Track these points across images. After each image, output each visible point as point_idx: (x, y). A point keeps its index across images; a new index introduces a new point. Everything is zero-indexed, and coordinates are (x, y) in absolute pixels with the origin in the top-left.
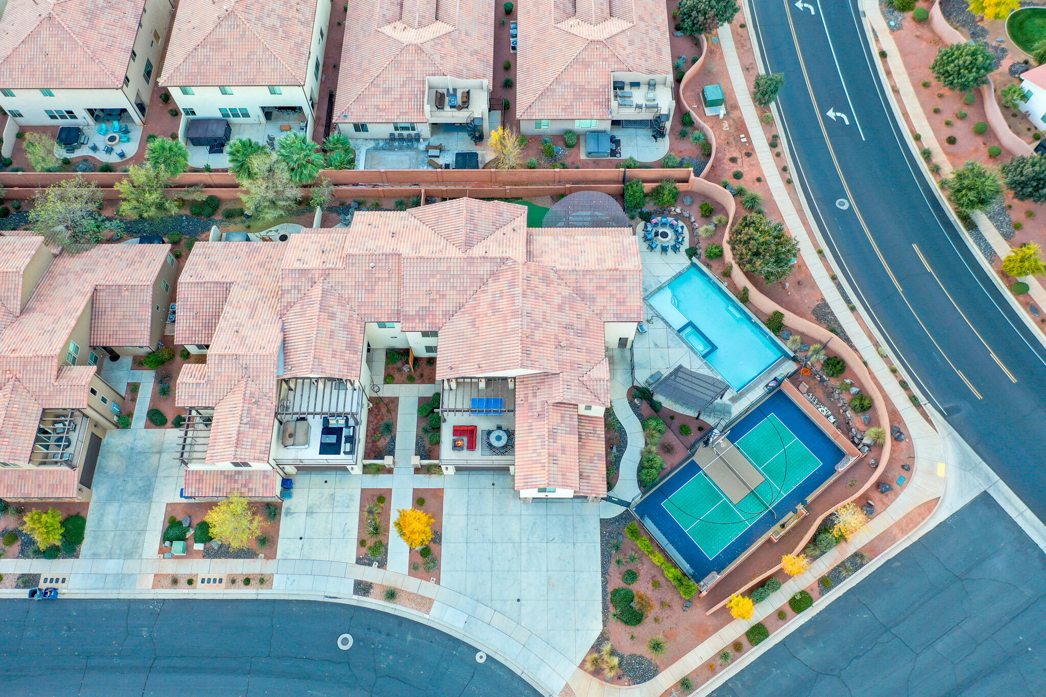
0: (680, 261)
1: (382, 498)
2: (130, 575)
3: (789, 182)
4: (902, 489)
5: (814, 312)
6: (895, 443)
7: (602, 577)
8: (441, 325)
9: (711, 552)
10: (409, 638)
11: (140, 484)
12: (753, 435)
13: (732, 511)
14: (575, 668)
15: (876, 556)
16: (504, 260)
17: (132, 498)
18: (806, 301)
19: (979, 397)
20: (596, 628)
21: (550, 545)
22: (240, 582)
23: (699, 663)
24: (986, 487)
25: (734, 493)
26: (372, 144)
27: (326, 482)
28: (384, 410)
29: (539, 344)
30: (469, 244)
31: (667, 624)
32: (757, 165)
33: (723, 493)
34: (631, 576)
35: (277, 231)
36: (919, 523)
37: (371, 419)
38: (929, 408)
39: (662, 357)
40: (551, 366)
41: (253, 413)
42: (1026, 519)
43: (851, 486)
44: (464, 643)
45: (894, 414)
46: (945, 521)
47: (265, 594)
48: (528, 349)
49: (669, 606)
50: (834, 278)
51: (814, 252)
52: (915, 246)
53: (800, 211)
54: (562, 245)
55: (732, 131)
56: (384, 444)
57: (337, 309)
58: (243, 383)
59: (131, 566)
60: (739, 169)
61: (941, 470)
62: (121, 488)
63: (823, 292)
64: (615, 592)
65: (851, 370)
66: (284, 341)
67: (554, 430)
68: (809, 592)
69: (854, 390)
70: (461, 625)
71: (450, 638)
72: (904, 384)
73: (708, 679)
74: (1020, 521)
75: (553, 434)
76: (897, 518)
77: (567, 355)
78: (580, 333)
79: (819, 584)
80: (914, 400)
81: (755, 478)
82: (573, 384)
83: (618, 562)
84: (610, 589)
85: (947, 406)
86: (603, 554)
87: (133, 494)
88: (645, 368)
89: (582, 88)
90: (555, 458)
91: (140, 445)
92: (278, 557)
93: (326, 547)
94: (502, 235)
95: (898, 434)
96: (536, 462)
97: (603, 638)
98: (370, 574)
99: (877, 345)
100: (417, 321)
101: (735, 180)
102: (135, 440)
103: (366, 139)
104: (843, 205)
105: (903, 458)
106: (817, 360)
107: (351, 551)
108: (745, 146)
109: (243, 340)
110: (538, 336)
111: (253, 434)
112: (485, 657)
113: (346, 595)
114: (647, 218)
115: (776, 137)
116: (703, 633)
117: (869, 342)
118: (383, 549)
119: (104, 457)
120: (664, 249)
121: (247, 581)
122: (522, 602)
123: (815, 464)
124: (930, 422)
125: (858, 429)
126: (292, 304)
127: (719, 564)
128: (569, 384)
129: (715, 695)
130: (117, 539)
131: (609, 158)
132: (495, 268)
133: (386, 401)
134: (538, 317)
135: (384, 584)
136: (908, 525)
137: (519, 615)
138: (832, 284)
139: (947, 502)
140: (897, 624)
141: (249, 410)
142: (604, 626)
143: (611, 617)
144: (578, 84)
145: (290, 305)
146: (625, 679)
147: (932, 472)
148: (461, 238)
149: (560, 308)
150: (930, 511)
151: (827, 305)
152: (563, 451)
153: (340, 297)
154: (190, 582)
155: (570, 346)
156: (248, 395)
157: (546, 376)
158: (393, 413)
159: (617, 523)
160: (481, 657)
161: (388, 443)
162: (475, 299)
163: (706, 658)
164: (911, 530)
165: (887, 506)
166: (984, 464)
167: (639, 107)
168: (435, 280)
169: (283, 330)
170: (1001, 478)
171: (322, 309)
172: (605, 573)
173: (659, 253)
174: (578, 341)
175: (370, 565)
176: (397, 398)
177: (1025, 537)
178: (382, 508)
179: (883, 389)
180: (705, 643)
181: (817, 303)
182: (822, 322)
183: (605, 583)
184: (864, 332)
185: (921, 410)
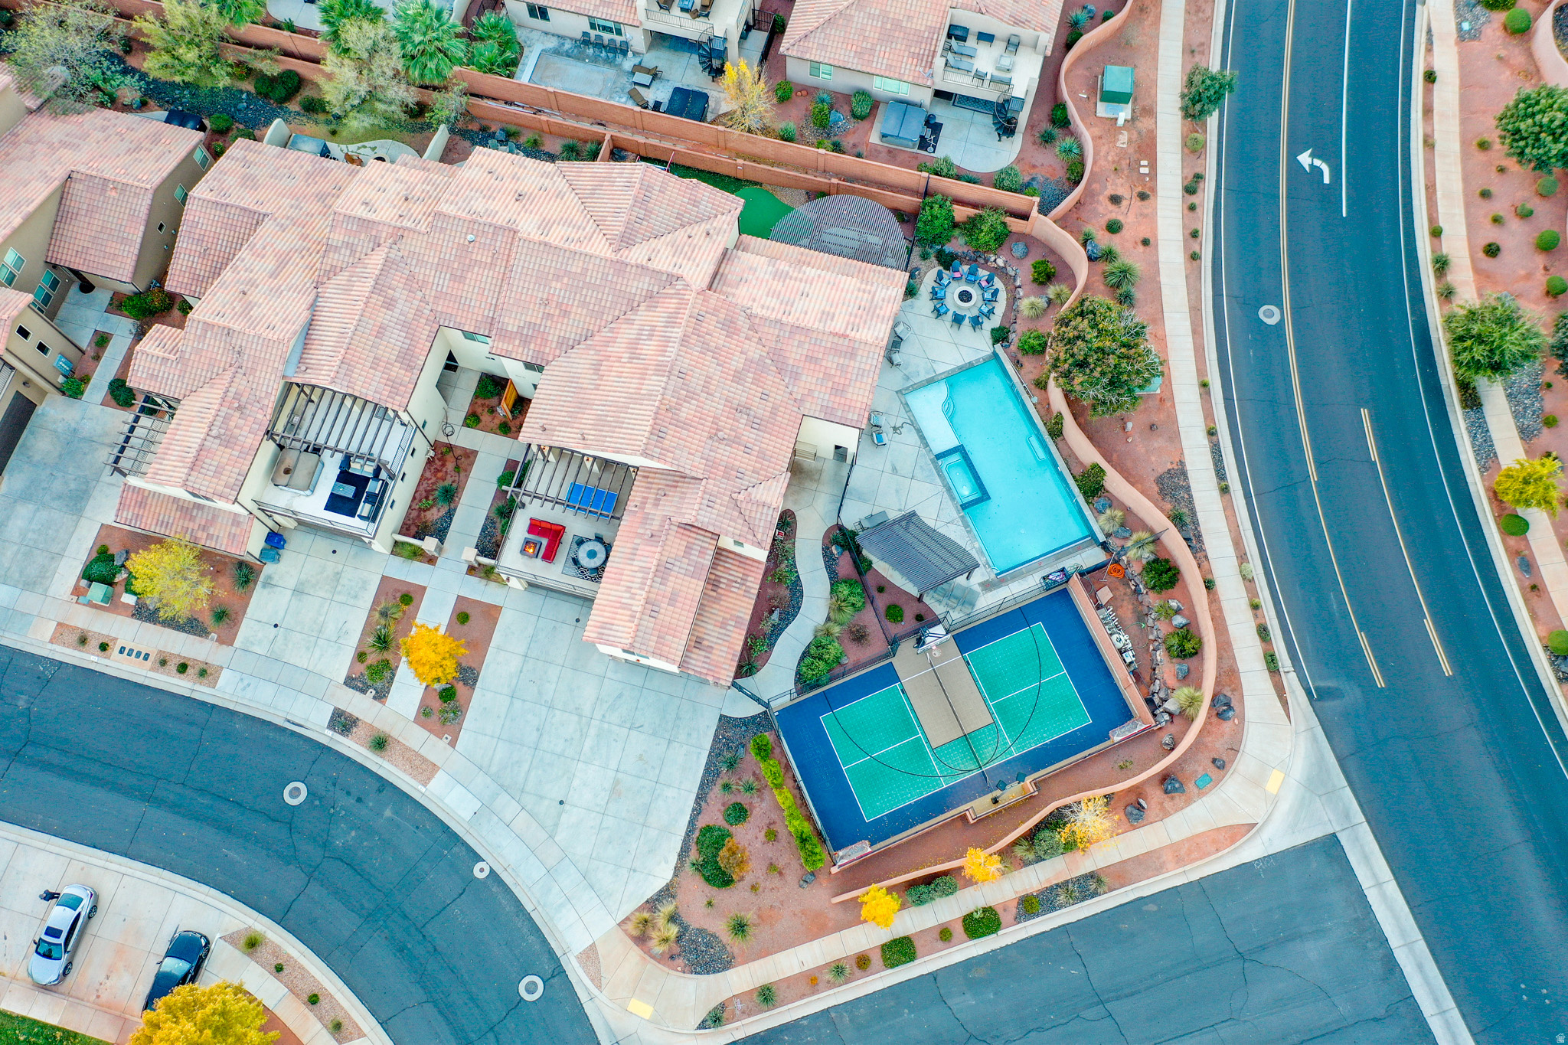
0: (979, 344)
1: (408, 597)
2: (24, 614)
3: (1195, 257)
4: (1202, 794)
5: (1159, 480)
6: (1214, 720)
7: (696, 802)
8: (550, 359)
9: (873, 809)
10: (388, 813)
11: (73, 486)
12: (997, 650)
13: (923, 755)
14: (612, 924)
15: (1123, 886)
16: (672, 279)
17: (56, 504)
18: (1153, 459)
19: (1380, 683)
20: (664, 875)
21: (633, 733)
22: (172, 666)
23: (797, 970)
24: (1337, 828)
25: (938, 730)
26: (552, 43)
27: (334, 552)
28: (450, 466)
29: (685, 425)
30: (627, 240)
31: (767, 899)
32: (1151, 218)
33: (920, 725)
34: (739, 813)
35: (373, 149)
36: (1209, 854)
37: (428, 474)
38: (1291, 681)
39: (897, 491)
40: (692, 465)
41: (232, 424)
42: (1384, 896)
43: (1121, 768)
44: (464, 843)
45: (1229, 675)
46: (1251, 863)
47: (202, 692)
48: (663, 429)
49: (780, 873)
50: (1212, 433)
51: (1195, 382)
52: (1365, 413)
53: (1195, 310)
54: (778, 275)
55: (1131, 151)
56: (436, 517)
57: (400, 294)
58: (229, 373)
59: (30, 601)
60: (1121, 218)
61: (1274, 782)
62: (44, 484)
63: (1186, 452)
64: (708, 829)
65: (1185, 588)
66: (310, 325)
67: (668, 566)
68: (1000, 912)
69: (1179, 620)
70: (467, 815)
71: (446, 829)
72: (1263, 632)
73: (803, 996)
74: (1372, 896)
75: (663, 570)
76: (1176, 838)
77: (724, 453)
78: (756, 424)
79: (1019, 904)
80: (1271, 660)
81: (977, 714)
82: (719, 501)
83: (726, 787)
84: (701, 823)
85: (1322, 684)
86: (707, 770)
87: (59, 497)
88: (865, 501)
89: (897, 25)
90: (655, 608)
91: (88, 428)
92: (237, 644)
93: (308, 648)
94: (686, 237)
95: (1223, 707)
96: (625, 606)
97: (667, 893)
98: (360, 705)
99: (1242, 558)
100: (517, 342)
101: (1107, 234)
102: (83, 418)
103: (546, 33)
104: (1270, 315)
105: (1218, 745)
106: (1137, 557)
107: (341, 664)
108: (1144, 180)
109: (249, 307)
110: (686, 412)
111: (222, 455)
112: (487, 872)
113: (316, 725)
114: (947, 261)
115: (1199, 177)
116: (818, 928)
117: (1230, 550)
118: (387, 674)
119: (32, 433)
120: (958, 320)
121: (183, 668)
122: (566, 807)
123: (1081, 719)
124: (1285, 704)
125: (1165, 683)
126: (338, 270)
127: (878, 831)
128: (712, 499)
129: (805, 1022)
130: (19, 556)
131: (915, 150)
132: (656, 289)
133: (458, 453)
134: (696, 381)
135: (376, 725)
136: (1190, 852)
137: (556, 825)
138: (1204, 441)
139: (1266, 835)
140: (1118, 998)
141: (227, 418)
142: (676, 875)
143: (688, 866)
144: (891, 16)
145: (334, 271)
146: (680, 961)
147: (1257, 782)
148: (618, 227)
149: (738, 377)
150: (1233, 842)
151: (1184, 474)
152: (672, 600)
153: (412, 277)
154: (104, 647)
155: (734, 441)
156: (231, 395)
157: (679, 479)
158: (462, 474)
159: (744, 728)
160: (482, 870)
161: (441, 518)
162: (612, 330)
163: (810, 965)
164: (1192, 861)
165: (1166, 814)
166: (1348, 791)
167: (980, 76)
168: (559, 285)
169: (313, 307)
170: (1368, 821)
171: (377, 288)
172: (701, 798)
173: (948, 324)
174: (749, 435)
175: (363, 691)
176: (475, 453)
177: (1371, 922)
178: (404, 612)
179: (1227, 631)
180: (815, 943)
181: (1169, 466)
182: (1168, 498)
183: (697, 812)
184: (1230, 531)
185: (1277, 679)
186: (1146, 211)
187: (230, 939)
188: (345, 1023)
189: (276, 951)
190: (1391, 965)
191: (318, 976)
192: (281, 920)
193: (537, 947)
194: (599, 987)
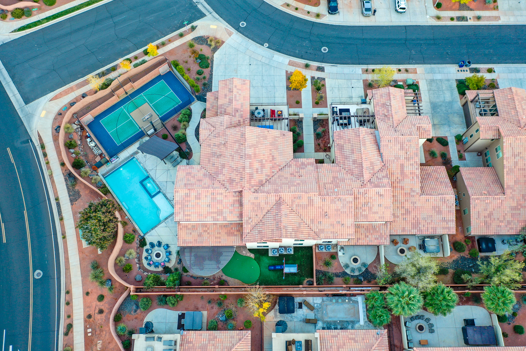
1: (317, 104)
2: (428, 73)
4: (65, 105)
5: (79, 196)
6: (60, 125)
7: (212, 73)
8: (292, 161)
9: (162, 82)
10: (297, 51)
11: (439, 110)
12: (130, 133)
13: (149, 100)
14: (227, 42)
16: (256, 191)
17: (440, 104)
19: (8, 149)
20: (217, 55)
22: (377, 70)
23: (174, 42)
24: (25, 106)
25: (146, 107)
28: (322, 145)
31: (186, 55)
33: (151, 107)
34: (199, 73)
36: (63, 91)
38: (37, 143)
42: (13, 93)
44: (273, 50)
45: (56, 139)
46: (51, 92)
47: (365, 67)
48: (242, 137)
49: (184, 62)
50: (61, 219)
52: (4, 241)
53: (67, 268)
57: (353, 167)
59: (430, 77)
60: (98, 303)
61: (43, 113)
62: (448, 108)
64: (207, 67)
65: (70, 162)
69: (72, 151)
70: (275, 56)
71: (279, 52)
72: (45, 155)
73: (172, 37)
74: (16, 92)
76: (73, 93)
78: (214, 154)
79: (117, 69)
80: (43, 147)
81: (135, 115)
83: (204, 78)
84: (209, 69)
85: (27, 144)
86: (212, 82)
87: (440, 106)
92: (362, 81)
93: (340, 84)
95: (57, 129)
96: (239, 90)
97: (215, 50)
98: (318, 74)
99: (51, 176)
101: (104, 294)
104: (38, 274)
105: (59, 119)
106: (86, 169)
107: (328, 83)
108: (90, 325)
110: (236, 146)
112: (264, 45)
113: (328, 67)
115: (66, 334)
116: (171, 52)
117: (55, 179)
118: (313, 83)
119: (463, 122)
120: (160, 244)
121: (373, 71)
122: (249, 64)
123: (103, 121)
124: (39, 136)
125: (77, 134)
127: (159, 77)
128: (221, 124)
130: (441, 87)
131: (186, 312)
132: (261, 188)
133: (321, 150)
134: (237, 157)
135: (311, 71)
136: (68, 91)
137: (250, 59)
138: (64, 215)
139: (47, 100)
140: (88, 54)
141: (388, 111)
142: (213, 55)
143: (210, 58)
145: (381, 170)
146: (207, 37)
147: (48, 113)
150: (56, 95)
151: (71, 201)
153: (352, 174)
154: (400, 70)
155: (219, 146)
158: (317, 144)
160: (266, 45)
161: (317, 128)
164: (68, 89)
165: (75, 98)
166: (21, 117)
168: (297, 182)
170: (16, 110)
171: (361, 165)
172: (211, 75)
173: (163, 242)
175: (318, 78)
176: (316, 152)
177: (17, 86)
178: (316, 99)
179: (57, 152)
180: (171, 49)
181: (76, 202)
182: (77, 191)
183: (211, 71)
184: (55, 185)
185: (41, 142)
186: (88, 309)
187: (324, 15)
188: (287, 7)
189: (311, 16)
190: (13, 77)
191: (298, 14)
192: (313, 23)
193: (245, 33)
194: (225, 28)
